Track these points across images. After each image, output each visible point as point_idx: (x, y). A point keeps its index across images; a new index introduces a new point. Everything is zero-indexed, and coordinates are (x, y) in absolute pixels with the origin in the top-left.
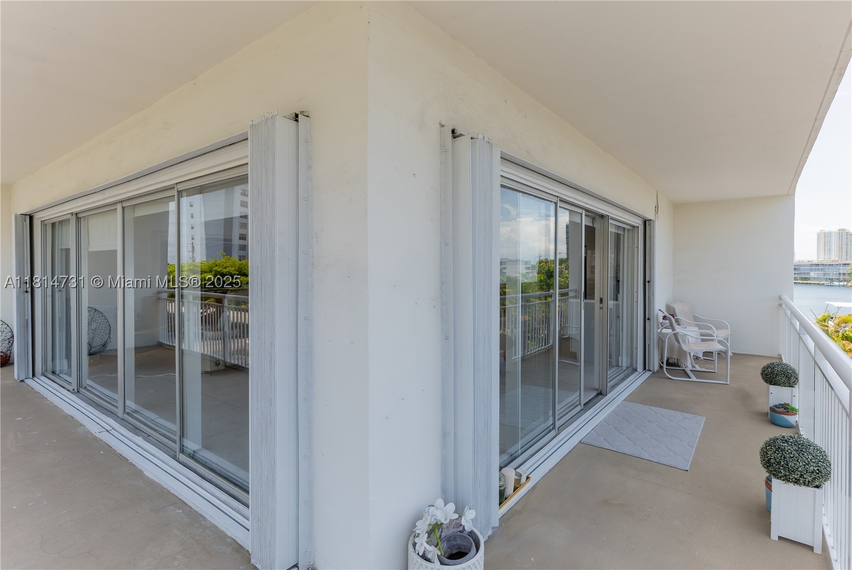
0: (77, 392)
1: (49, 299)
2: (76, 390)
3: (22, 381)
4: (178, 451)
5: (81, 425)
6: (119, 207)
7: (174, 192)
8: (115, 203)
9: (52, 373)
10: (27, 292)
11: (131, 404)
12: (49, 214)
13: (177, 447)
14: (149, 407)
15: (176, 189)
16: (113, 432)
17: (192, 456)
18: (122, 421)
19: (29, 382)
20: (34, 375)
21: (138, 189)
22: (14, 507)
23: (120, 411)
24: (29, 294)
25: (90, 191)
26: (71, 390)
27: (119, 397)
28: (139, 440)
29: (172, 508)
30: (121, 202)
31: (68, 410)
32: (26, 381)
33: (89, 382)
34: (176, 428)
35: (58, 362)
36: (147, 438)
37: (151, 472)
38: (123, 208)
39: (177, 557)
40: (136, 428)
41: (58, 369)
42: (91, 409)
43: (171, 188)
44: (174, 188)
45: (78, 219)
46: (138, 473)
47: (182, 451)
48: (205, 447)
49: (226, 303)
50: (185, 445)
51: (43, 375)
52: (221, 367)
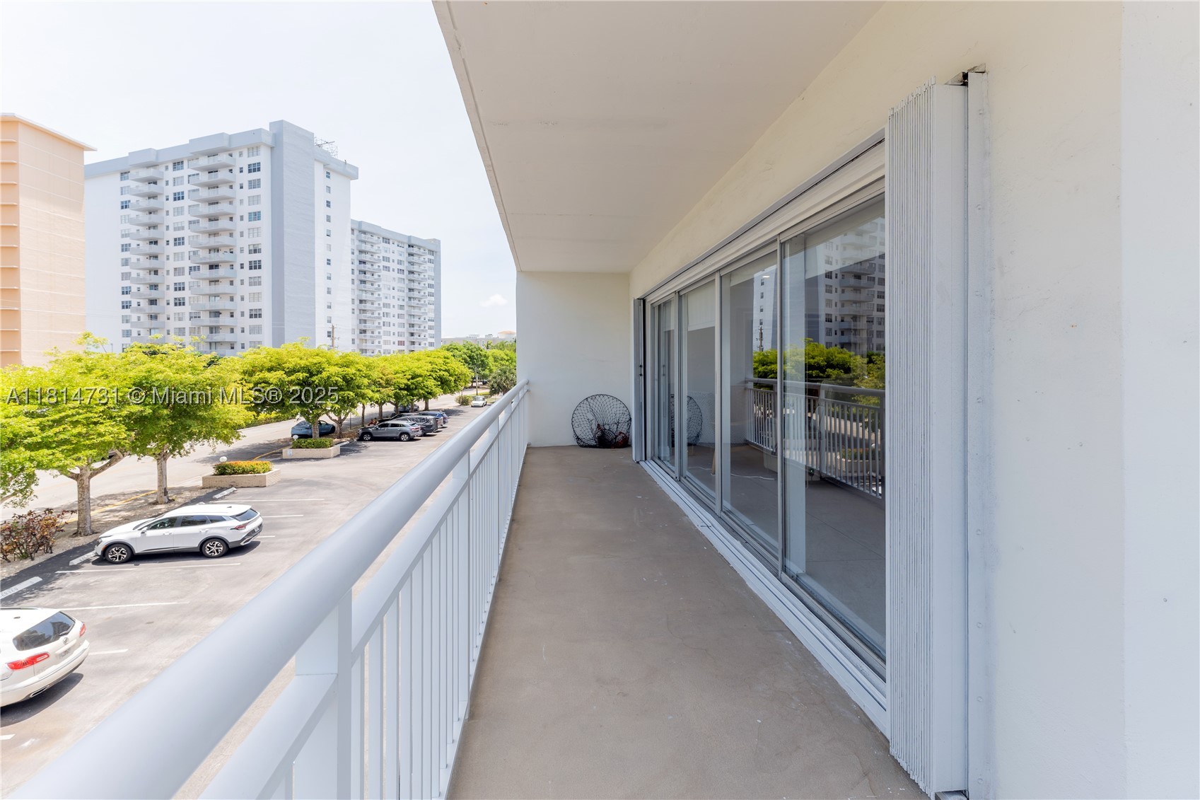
0: (679, 481)
1: (656, 383)
2: (678, 478)
3: (638, 462)
4: (780, 569)
5: (685, 515)
6: (717, 277)
7: (777, 246)
8: (713, 274)
9: (658, 458)
10: (641, 375)
11: (727, 505)
12: (656, 296)
13: (779, 564)
14: (745, 511)
15: (778, 241)
16: (712, 528)
17: (796, 579)
18: (719, 519)
19: (642, 463)
20: (646, 459)
21: (738, 251)
22: (645, 579)
23: (717, 510)
24: (643, 377)
25: (693, 262)
26: (674, 477)
27: (717, 495)
28: (738, 544)
29: (779, 635)
30: (719, 270)
31: (674, 498)
32: (641, 463)
33: (688, 473)
34: (778, 544)
35: (662, 448)
36: (745, 543)
37: (753, 584)
38: (721, 277)
39: (793, 697)
40: (734, 531)
41: (662, 455)
42: (691, 500)
43: (773, 241)
44: (776, 240)
45: (680, 297)
46: (741, 582)
47: (785, 569)
48: (809, 573)
49: (822, 394)
50: (787, 565)
51: (652, 459)
52: (816, 478)
